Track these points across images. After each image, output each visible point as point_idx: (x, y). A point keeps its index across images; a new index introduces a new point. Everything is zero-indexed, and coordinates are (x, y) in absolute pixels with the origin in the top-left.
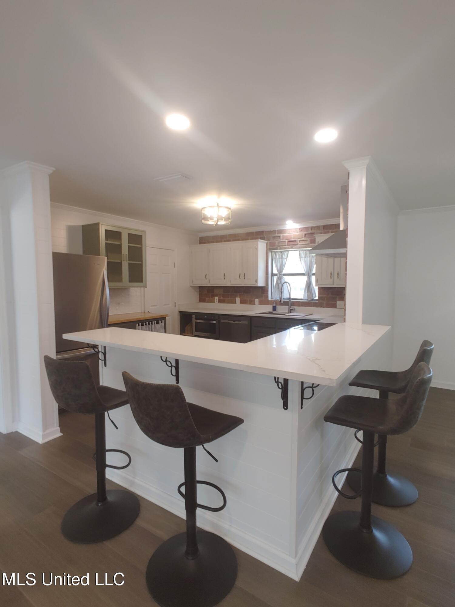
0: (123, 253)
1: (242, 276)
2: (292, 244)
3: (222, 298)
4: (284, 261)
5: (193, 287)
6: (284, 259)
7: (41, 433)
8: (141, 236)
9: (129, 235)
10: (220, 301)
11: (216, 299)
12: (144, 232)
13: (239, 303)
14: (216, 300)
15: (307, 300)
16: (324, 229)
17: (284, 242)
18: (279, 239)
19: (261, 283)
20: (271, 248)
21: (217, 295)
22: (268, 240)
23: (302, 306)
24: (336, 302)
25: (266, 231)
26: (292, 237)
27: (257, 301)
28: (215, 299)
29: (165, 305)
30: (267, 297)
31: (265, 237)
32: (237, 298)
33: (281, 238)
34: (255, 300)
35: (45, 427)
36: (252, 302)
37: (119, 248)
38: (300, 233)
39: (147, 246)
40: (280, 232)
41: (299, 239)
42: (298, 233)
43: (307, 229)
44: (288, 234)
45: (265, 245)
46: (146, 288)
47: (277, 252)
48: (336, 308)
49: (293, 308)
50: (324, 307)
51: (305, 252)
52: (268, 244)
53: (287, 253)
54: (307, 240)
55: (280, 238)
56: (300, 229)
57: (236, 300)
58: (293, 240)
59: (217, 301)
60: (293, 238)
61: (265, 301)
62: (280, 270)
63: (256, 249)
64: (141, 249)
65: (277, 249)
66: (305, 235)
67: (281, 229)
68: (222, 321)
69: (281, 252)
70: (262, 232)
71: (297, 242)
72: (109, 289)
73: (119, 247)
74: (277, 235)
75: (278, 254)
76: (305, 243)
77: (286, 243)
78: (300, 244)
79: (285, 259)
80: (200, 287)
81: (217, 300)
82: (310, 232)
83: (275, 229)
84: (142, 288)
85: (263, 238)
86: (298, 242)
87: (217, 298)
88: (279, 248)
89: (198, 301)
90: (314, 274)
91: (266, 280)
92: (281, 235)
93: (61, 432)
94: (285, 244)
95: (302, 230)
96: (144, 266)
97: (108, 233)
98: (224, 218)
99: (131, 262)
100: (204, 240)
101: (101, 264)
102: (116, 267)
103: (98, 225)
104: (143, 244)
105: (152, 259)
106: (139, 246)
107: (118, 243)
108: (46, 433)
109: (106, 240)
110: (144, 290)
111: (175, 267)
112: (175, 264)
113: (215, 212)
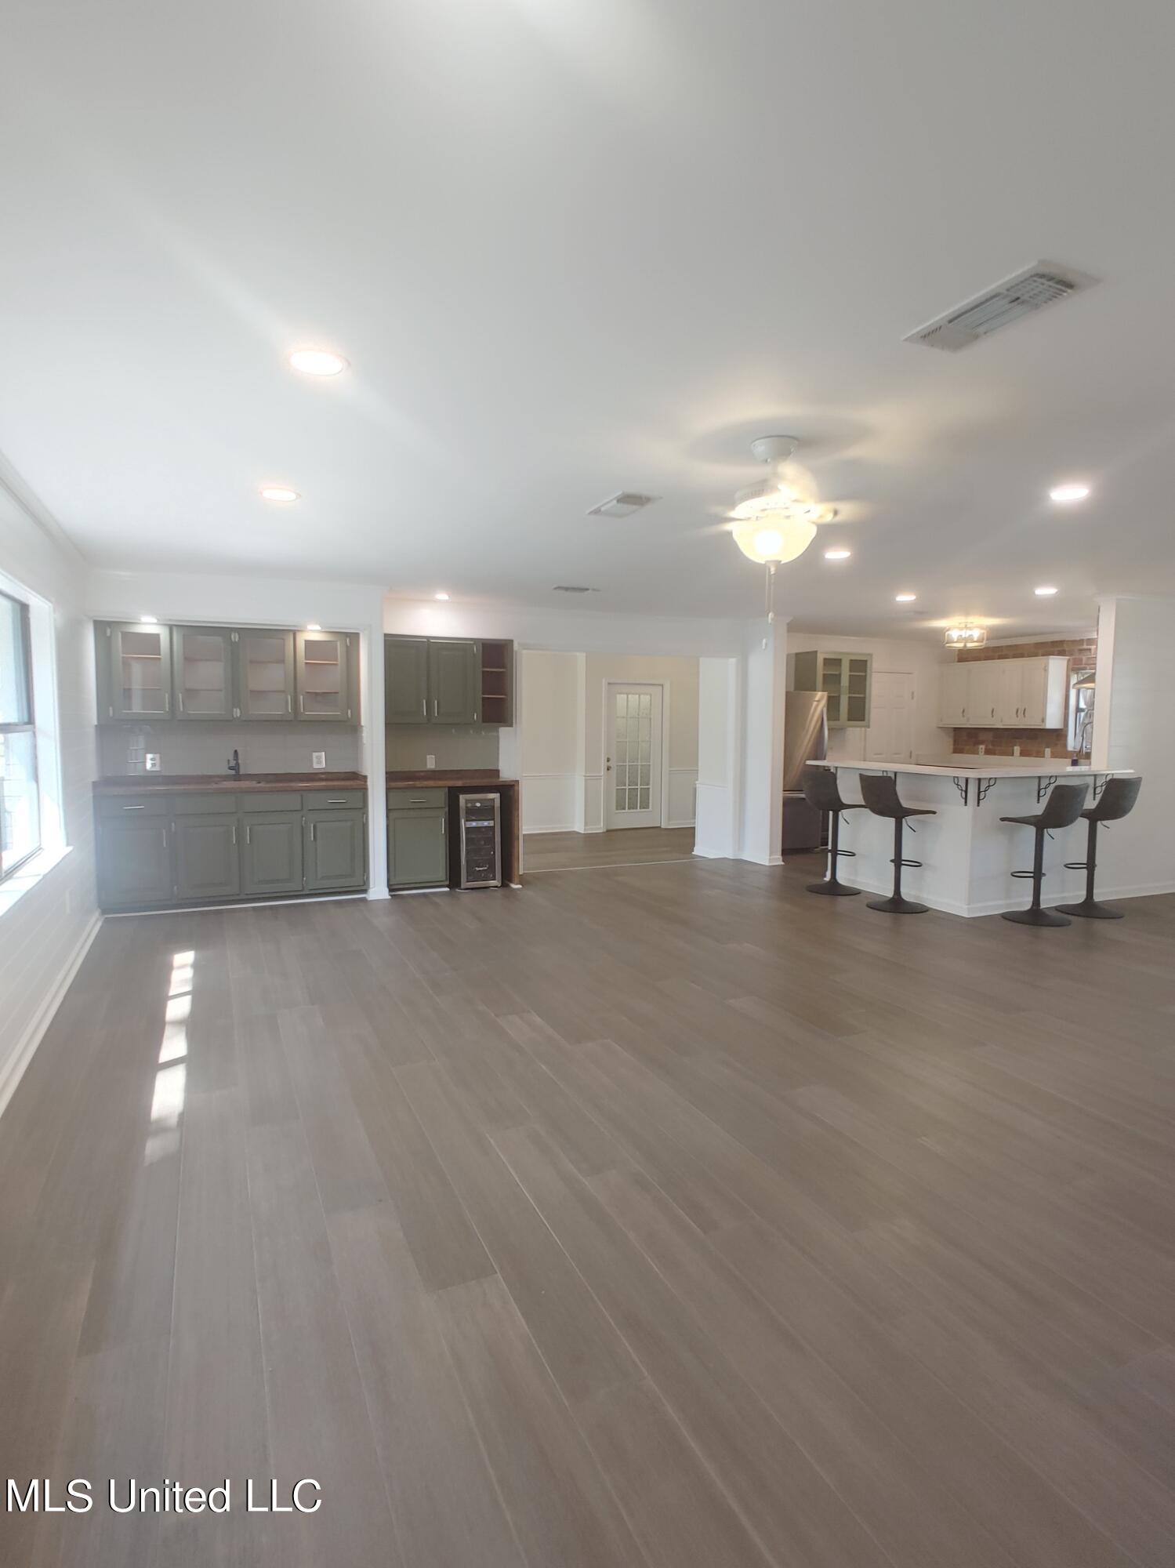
0: (842, 685)
1: (1021, 713)
3: (991, 747)
5: (943, 729)
7: (768, 857)
8: (865, 662)
9: (851, 661)
10: (988, 752)
12: (870, 655)
14: (980, 750)
18: (1088, 654)
19: (1052, 722)
20: (1075, 667)
21: (982, 743)
22: (1070, 654)
25: (1068, 641)
27: (1048, 751)
28: (980, 748)
29: (896, 754)
30: (1065, 745)
31: (1067, 649)
32: (1015, 748)
33: (1092, 651)
34: (1044, 751)
35: (771, 854)
36: (1040, 754)
37: (837, 678)
39: (873, 670)
40: (1090, 641)
45: (1065, 662)
46: (868, 729)
52: (1071, 663)
55: (1089, 652)
57: (1013, 750)
59: (982, 752)
61: (1061, 752)
62: (1088, 704)
63: (1047, 670)
64: (865, 677)
67: (1091, 637)
70: (1062, 642)
72: (829, 729)
74: (1084, 647)
80: (956, 729)
81: (983, 750)
84: (863, 729)
85: (1061, 653)
87: (983, 747)
89: (951, 751)
91: (1065, 716)
92: (1093, 647)
93: (783, 861)
96: (867, 701)
97: (827, 661)
98: (975, 640)
99: (851, 695)
100: (965, 656)
101: (819, 701)
102: (833, 703)
103: (816, 652)
104: (868, 671)
105: (879, 688)
106: (863, 674)
107: (837, 673)
108: (772, 857)
109: (824, 669)
110: (865, 730)
111: (913, 698)
112: (913, 693)
113: (965, 634)
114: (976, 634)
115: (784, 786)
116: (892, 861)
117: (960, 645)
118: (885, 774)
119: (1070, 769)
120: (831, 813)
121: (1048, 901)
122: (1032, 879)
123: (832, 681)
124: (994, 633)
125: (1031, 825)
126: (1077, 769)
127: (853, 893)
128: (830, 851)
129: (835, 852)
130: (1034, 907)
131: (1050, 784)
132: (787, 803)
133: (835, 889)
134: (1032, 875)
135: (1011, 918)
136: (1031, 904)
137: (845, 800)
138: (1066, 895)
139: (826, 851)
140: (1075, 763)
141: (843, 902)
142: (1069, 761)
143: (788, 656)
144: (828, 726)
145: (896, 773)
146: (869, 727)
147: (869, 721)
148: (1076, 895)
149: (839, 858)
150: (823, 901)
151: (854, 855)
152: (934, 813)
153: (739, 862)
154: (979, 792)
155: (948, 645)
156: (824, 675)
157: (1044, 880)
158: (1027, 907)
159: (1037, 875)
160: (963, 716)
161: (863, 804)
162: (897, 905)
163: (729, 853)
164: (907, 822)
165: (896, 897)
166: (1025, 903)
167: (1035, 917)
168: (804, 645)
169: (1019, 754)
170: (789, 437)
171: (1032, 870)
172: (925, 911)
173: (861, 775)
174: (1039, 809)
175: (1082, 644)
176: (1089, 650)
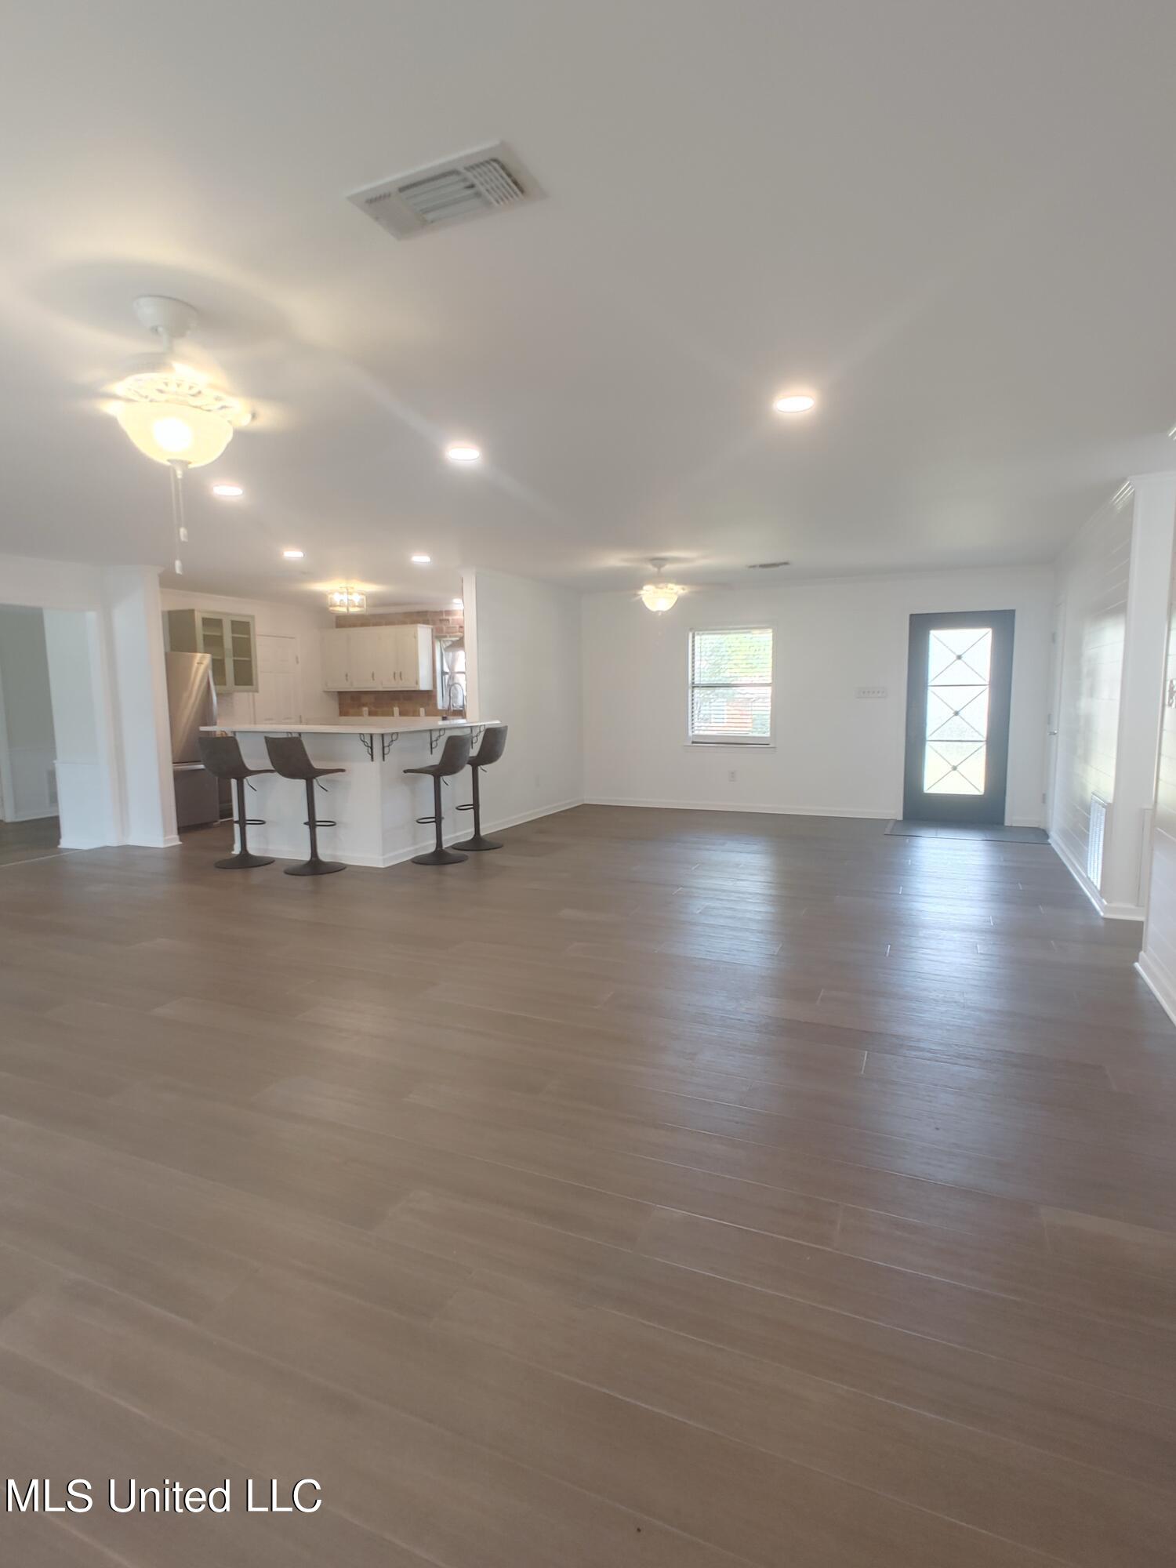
0: (226, 647)
1: (397, 676)
3: (373, 709)
5: (327, 692)
7: (162, 839)
8: (248, 623)
9: (233, 623)
10: (371, 714)
12: (253, 617)
14: (364, 712)
17: (455, 628)
18: (448, 623)
19: (424, 685)
20: (438, 636)
21: (365, 705)
22: (434, 623)
25: (431, 612)
26: (464, 620)
27: (422, 710)
29: (286, 718)
30: (435, 704)
31: (430, 619)
32: (394, 708)
33: (450, 622)
34: (419, 710)
35: (166, 833)
36: (416, 714)
37: (220, 640)
39: (258, 634)
40: (448, 613)
44: (459, 616)
45: (430, 630)
46: (256, 694)
52: (434, 630)
57: (393, 711)
61: (433, 712)
62: (451, 668)
63: (415, 637)
64: (249, 640)
65: (445, 637)
67: (451, 609)
69: (452, 641)
70: (426, 612)
72: (216, 694)
73: (221, 638)
74: (444, 617)
77: (458, 628)
80: (340, 693)
81: (367, 712)
83: (442, 609)
84: (251, 694)
85: (426, 622)
88: (448, 635)
89: (338, 715)
91: (434, 679)
92: (451, 618)
93: (181, 840)
96: (253, 663)
97: (206, 622)
98: (357, 604)
99: (236, 658)
100: (344, 622)
101: (201, 663)
102: (218, 666)
103: (192, 611)
104: (252, 634)
105: (264, 652)
106: (246, 636)
107: (219, 634)
108: (167, 838)
109: (204, 630)
110: (253, 696)
111: (298, 662)
112: (297, 658)
113: (345, 598)
114: (357, 598)
115: (173, 759)
116: (305, 824)
117: (343, 610)
118: (290, 736)
119: (441, 723)
120: (234, 782)
121: (448, 841)
122: (434, 824)
123: (213, 643)
124: (374, 600)
125: (429, 774)
126: (447, 723)
127: (269, 862)
128: (236, 822)
129: (243, 822)
130: (438, 849)
131: (440, 736)
132: (178, 776)
133: (246, 861)
134: (434, 820)
135: (419, 861)
136: (435, 846)
137: (250, 764)
138: (458, 834)
139: (233, 822)
140: (444, 719)
141: (257, 875)
142: (440, 718)
143: (163, 613)
144: (216, 690)
145: (300, 734)
146: (257, 691)
147: (257, 685)
148: (466, 834)
149: (248, 828)
150: (237, 875)
151: (263, 822)
152: (343, 771)
153: (125, 850)
154: (383, 748)
155: (331, 608)
156: (205, 637)
157: (443, 822)
158: (432, 849)
159: (438, 819)
160: (347, 680)
161: (273, 769)
162: (315, 867)
163: (112, 840)
164: (318, 783)
165: (313, 859)
166: (429, 846)
167: (440, 858)
168: (180, 602)
169: (398, 714)
170: (187, 304)
171: (434, 816)
172: (342, 870)
173: (266, 738)
174: (435, 758)
175: (442, 615)
176: (448, 620)
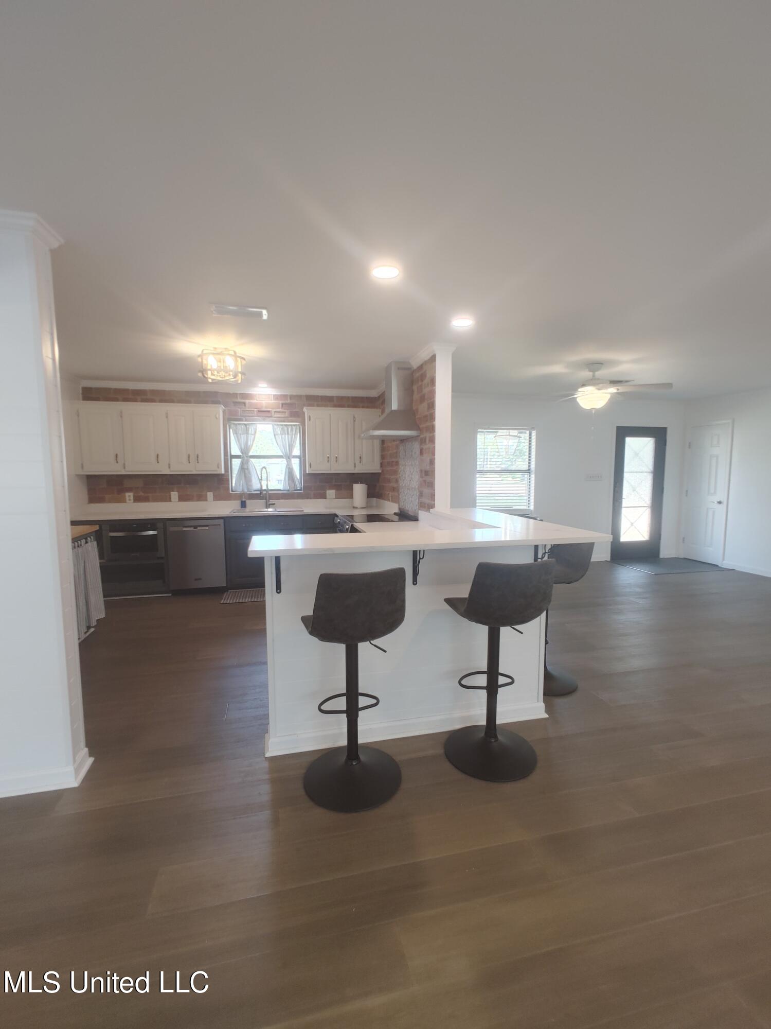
1: (193, 458)
2: (264, 414)
3: (141, 494)
4: (251, 437)
5: (78, 475)
6: (250, 435)
10: (137, 499)
11: (129, 496)
13: (177, 501)
14: (127, 498)
15: (288, 491)
16: (307, 399)
17: (252, 412)
18: (244, 407)
20: (230, 418)
21: (129, 490)
22: (226, 405)
23: (282, 499)
24: (326, 491)
25: (222, 393)
26: (264, 405)
27: (210, 495)
28: (125, 496)
30: (228, 488)
31: (221, 401)
32: (172, 493)
33: (247, 405)
34: (206, 495)
36: (201, 498)
38: (275, 402)
40: (244, 396)
41: (275, 410)
42: (273, 401)
43: (285, 396)
44: (257, 400)
45: (223, 412)
47: (239, 424)
48: (326, 498)
49: (271, 502)
50: (311, 499)
51: (281, 427)
52: (227, 412)
53: (254, 426)
54: (285, 412)
55: (245, 405)
56: (274, 395)
57: (170, 496)
58: (264, 409)
59: (130, 500)
60: (266, 408)
61: (225, 495)
62: (245, 450)
63: (216, 418)
65: (242, 420)
66: (282, 404)
67: (246, 393)
68: (172, 529)
69: (246, 425)
70: (216, 394)
71: (271, 413)
74: (239, 400)
75: (241, 428)
76: (282, 416)
77: (256, 413)
78: (275, 416)
79: (252, 435)
81: (132, 498)
82: (289, 401)
83: (236, 392)
85: (218, 403)
86: (273, 413)
87: (131, 494)
88: (244, 419)
90: (295, 457)
91: (225, 464)
92: (247, 401)
94: (253, 415)
95: (277, 397)
169: (177, 500)
175: (237, 397)
176: (244, 403)
